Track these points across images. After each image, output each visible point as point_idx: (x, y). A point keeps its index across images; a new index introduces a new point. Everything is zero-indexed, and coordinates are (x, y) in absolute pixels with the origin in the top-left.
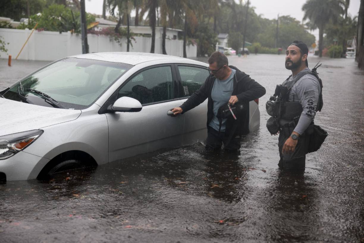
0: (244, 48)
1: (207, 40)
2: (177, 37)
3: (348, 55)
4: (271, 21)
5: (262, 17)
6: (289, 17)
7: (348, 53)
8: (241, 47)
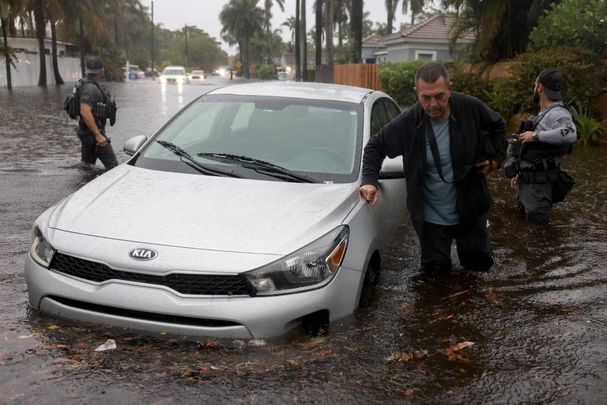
0: (153, 68)
1: (110, 57)
2: (65, 54)
3: (280, 75)
4: (174, 32)
5: (162, 27)
6: (194, 28)
7: (280, 74)
8: (148, 67)
